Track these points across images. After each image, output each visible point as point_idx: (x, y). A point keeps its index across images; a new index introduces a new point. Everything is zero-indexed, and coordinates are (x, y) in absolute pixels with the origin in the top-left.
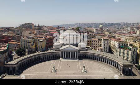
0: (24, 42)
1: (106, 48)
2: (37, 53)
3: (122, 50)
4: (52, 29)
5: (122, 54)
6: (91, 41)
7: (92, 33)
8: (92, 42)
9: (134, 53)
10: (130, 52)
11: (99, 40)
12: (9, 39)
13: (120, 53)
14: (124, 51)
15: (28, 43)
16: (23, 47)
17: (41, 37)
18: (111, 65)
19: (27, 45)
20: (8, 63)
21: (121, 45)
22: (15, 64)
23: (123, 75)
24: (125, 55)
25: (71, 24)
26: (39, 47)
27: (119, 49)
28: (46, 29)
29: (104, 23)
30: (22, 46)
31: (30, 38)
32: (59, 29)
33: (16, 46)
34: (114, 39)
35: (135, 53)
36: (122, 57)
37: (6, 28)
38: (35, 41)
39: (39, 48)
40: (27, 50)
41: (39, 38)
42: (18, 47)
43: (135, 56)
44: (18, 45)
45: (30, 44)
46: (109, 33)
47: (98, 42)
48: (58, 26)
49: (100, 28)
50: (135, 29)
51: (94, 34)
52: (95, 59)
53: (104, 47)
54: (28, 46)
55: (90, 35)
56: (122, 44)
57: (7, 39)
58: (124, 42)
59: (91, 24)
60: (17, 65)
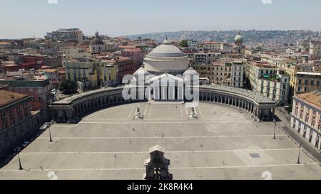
0: (74, 68)
1: (237, 79)
2: (103, 89)
3: (265, 83)
4: (125, 44)
5: (265, 90)
6: (211, 67)
7: (215, 52)
8: (213, 69)
9: (284, 86)
10: (278, 85)
11: (227, 64)
12: (39, 62)
13: (262, 88)
14: (269, 84)
15: (82, 70)
16: (72, 78)
17: (108, 59)
18: (244, 107)
19: (79, 75)
20: (55, 102)
21: (265, 72)
22: (68, 104)
23: (258, 120)
24: (271, 92)
25: (169, 33)
26: (105, 77)
27: (260, 81)
28: (111, 44)
29: (254, 30)
30: (69, 77)
31: (85, 61)
32: (143, 44)
33: (55, 77)
34: (255, 63)
35: (286, 86)
36: (265, 95)
37: (16, 41)
38: (96, 67)
39: (105, 80)
40: (80, 83)
41: (103, 61)
42: (59, 80)
43: (286, 91)
44: (60, 74)
45: (87, 72)
46: (252, 53)
47: (224, 69)
48: (140, 38)
49: (236, 43)
50: (310, 43)
51: (216, 54)
52: (212, 100)
53: (235, 78)
54: (82, 76)
55: (210, 55)
56: (267, 71)
57: (34, 63)
58: (271, 67)
59: (221, 32)
60: (72, 105)
